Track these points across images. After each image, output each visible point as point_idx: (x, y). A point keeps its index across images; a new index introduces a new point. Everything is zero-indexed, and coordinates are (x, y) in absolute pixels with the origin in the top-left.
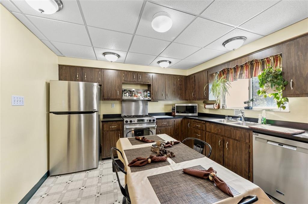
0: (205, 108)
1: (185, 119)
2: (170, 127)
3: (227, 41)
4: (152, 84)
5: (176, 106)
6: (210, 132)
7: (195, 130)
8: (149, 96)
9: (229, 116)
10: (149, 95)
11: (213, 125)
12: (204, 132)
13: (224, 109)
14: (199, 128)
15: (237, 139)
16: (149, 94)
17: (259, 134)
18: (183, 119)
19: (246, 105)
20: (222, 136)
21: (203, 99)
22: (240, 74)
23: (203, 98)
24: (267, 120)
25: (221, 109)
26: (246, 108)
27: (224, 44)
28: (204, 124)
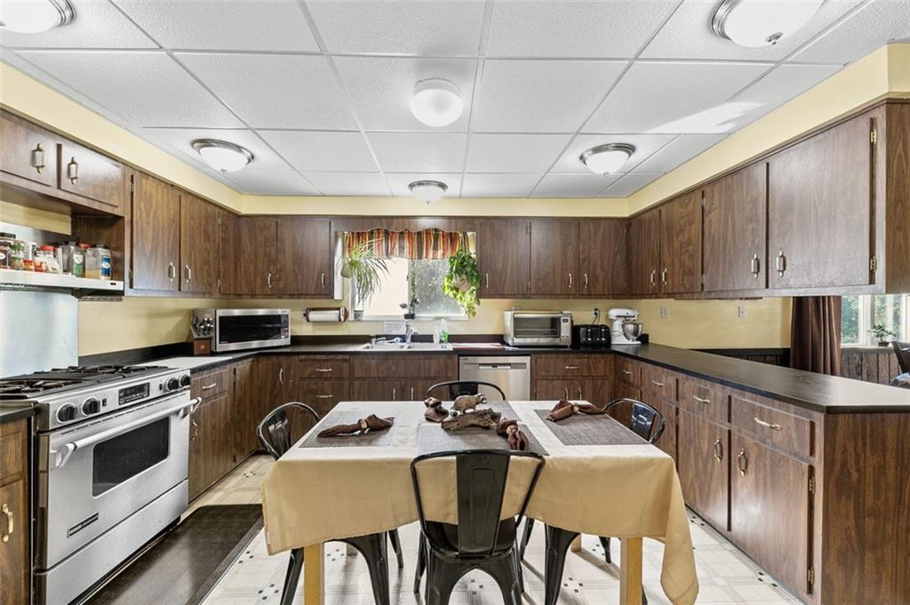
0: (308, 321)
1: (257, 360)
2: (223, 397)
3: (420, 184)
4: (127, 219)
5: (220, 318)
6: (364, 379)
7: (308, 384)
8: (107, 272)
9: (377, 337)
10: (106, 265)
11: (373, 359)
12: (346, 383)
13: (359, 320)
14: (329, 375)
15: (432, 375)
16: (108, 260)
17: (470, 358)
18: (253, 361)
19: (406, 311)
20: (399, 378)
21: (315, 295)
22: (400, 247)
23: (313, 293)
24: (449, 336)
25: (352, 321)
26: (407, 317)
27: (411, 186)
28: (345, 361)
